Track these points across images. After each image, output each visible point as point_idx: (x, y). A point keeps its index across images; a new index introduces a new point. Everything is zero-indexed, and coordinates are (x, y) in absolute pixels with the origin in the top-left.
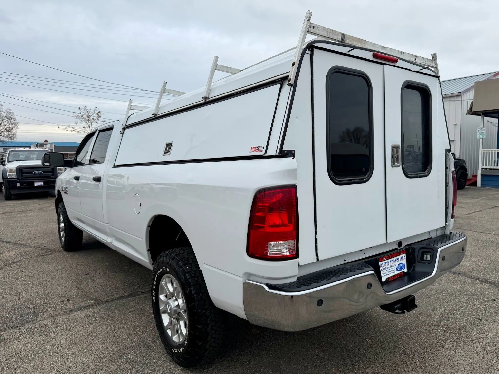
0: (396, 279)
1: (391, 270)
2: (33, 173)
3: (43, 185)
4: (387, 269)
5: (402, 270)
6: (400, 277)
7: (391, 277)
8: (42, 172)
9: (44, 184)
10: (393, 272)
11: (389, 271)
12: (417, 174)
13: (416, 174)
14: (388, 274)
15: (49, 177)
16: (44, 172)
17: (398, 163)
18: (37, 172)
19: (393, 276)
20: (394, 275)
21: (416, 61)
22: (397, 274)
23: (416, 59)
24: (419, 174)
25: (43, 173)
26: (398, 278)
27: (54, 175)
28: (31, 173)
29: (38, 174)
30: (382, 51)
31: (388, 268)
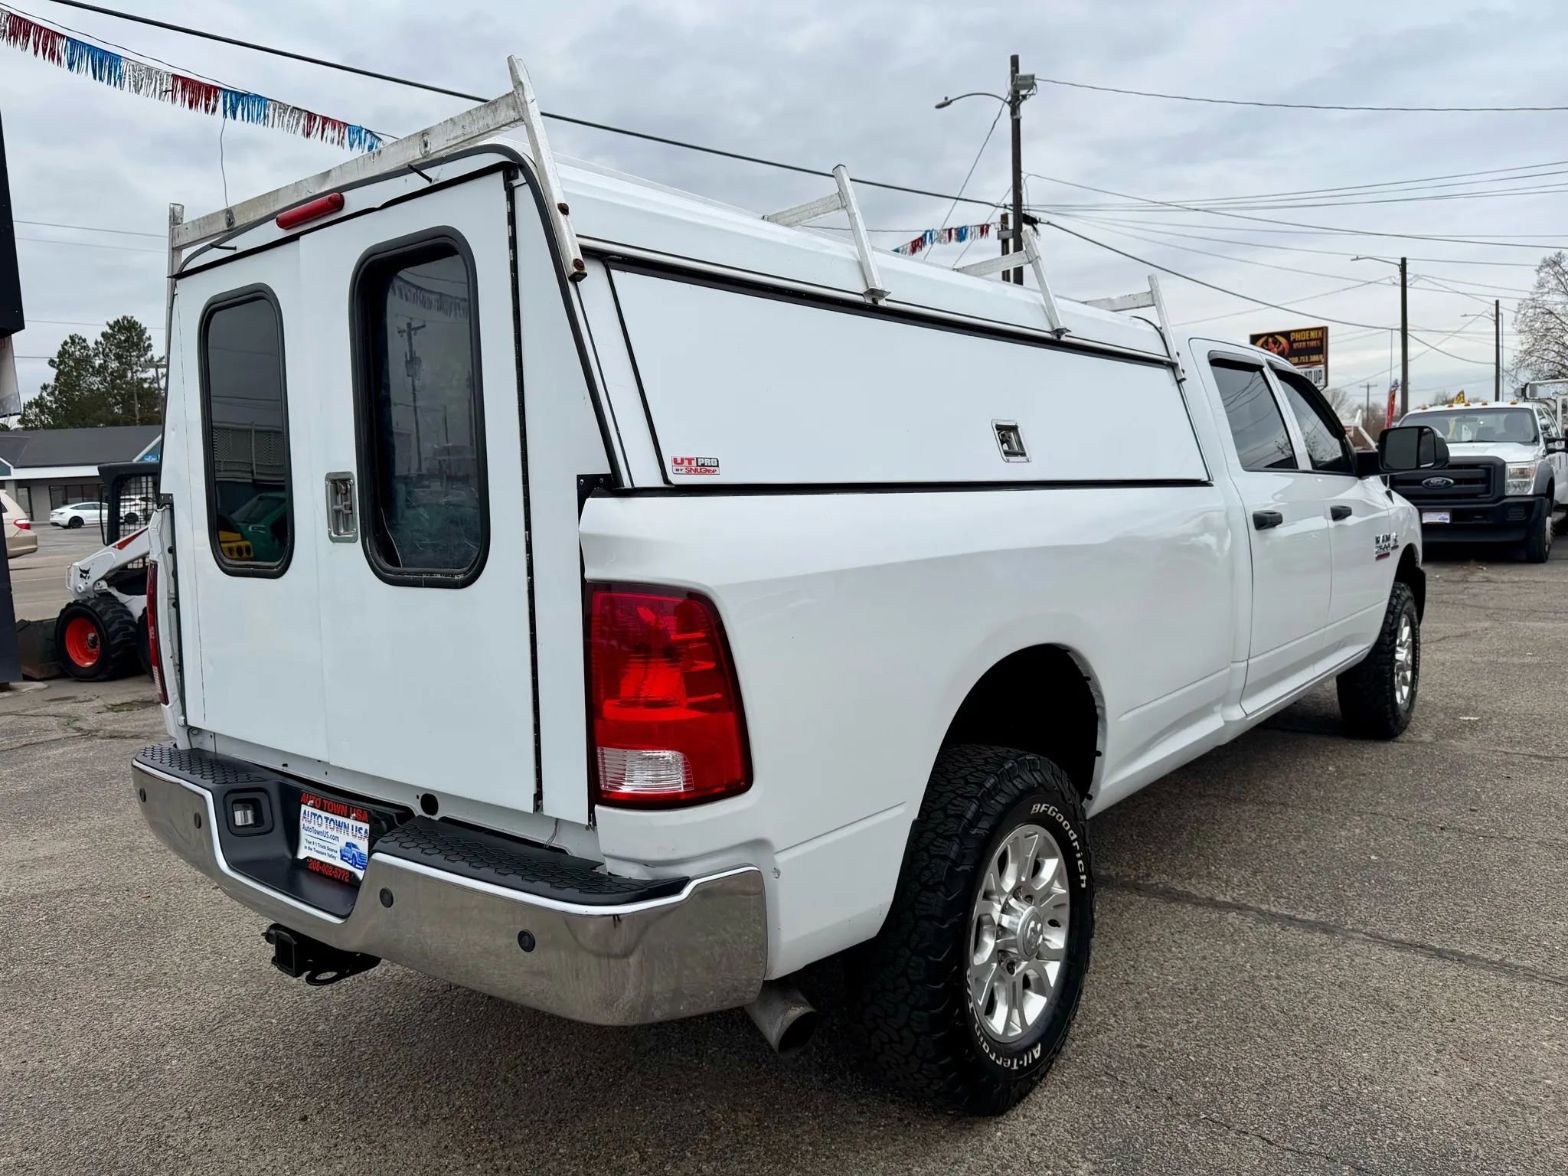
0: (327, 877)
1: (328, 844)
2: (1424, 482)
3: (1448, 521)
4: (317, 836)
5: (355, 867)
6: (336, 880)
7: (317, 860)
8: (1452, 481)
9: (1453, 518)
10: (330, 853)
11: (323, 843)
12: (421, 573)
13: (416, 573)
14: (319, 852)
15: (1474, 496)
16: (1458, 481)
17: (346, 529)
18: (1434, 480)
19: (322, 863)
20: (326, 864)
21: (428, 149)
22: (334, 867)
23: (426, 145)
24: (427, 573)
25: (1455, 483)
26: (332, 878)
27: (1492, 491)
28: (1419, 482)
29: (1437, 486)
30: (323, 190)
31: (318, 833)
